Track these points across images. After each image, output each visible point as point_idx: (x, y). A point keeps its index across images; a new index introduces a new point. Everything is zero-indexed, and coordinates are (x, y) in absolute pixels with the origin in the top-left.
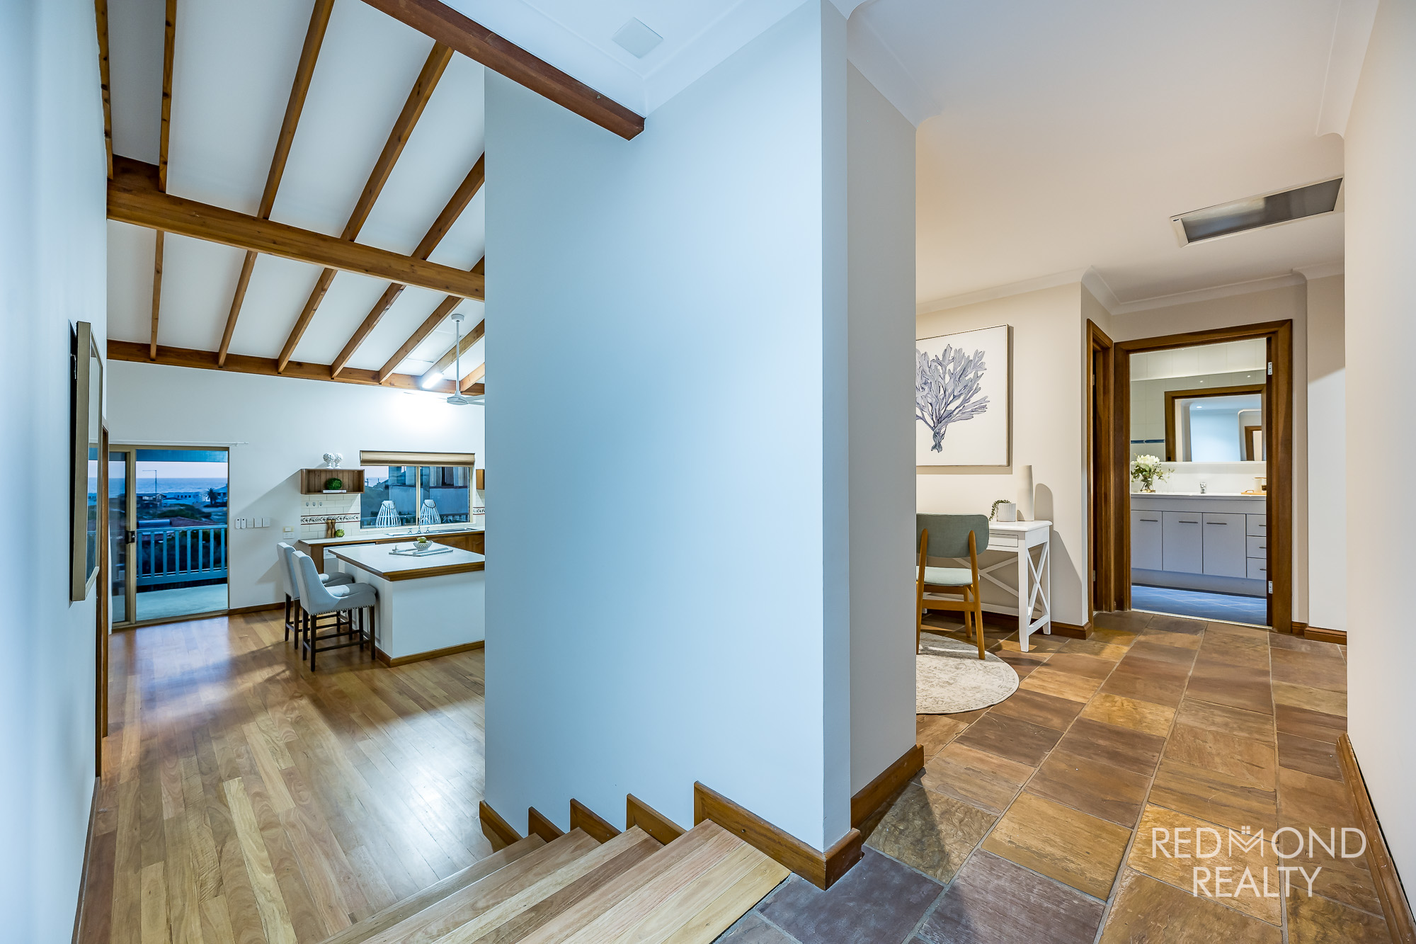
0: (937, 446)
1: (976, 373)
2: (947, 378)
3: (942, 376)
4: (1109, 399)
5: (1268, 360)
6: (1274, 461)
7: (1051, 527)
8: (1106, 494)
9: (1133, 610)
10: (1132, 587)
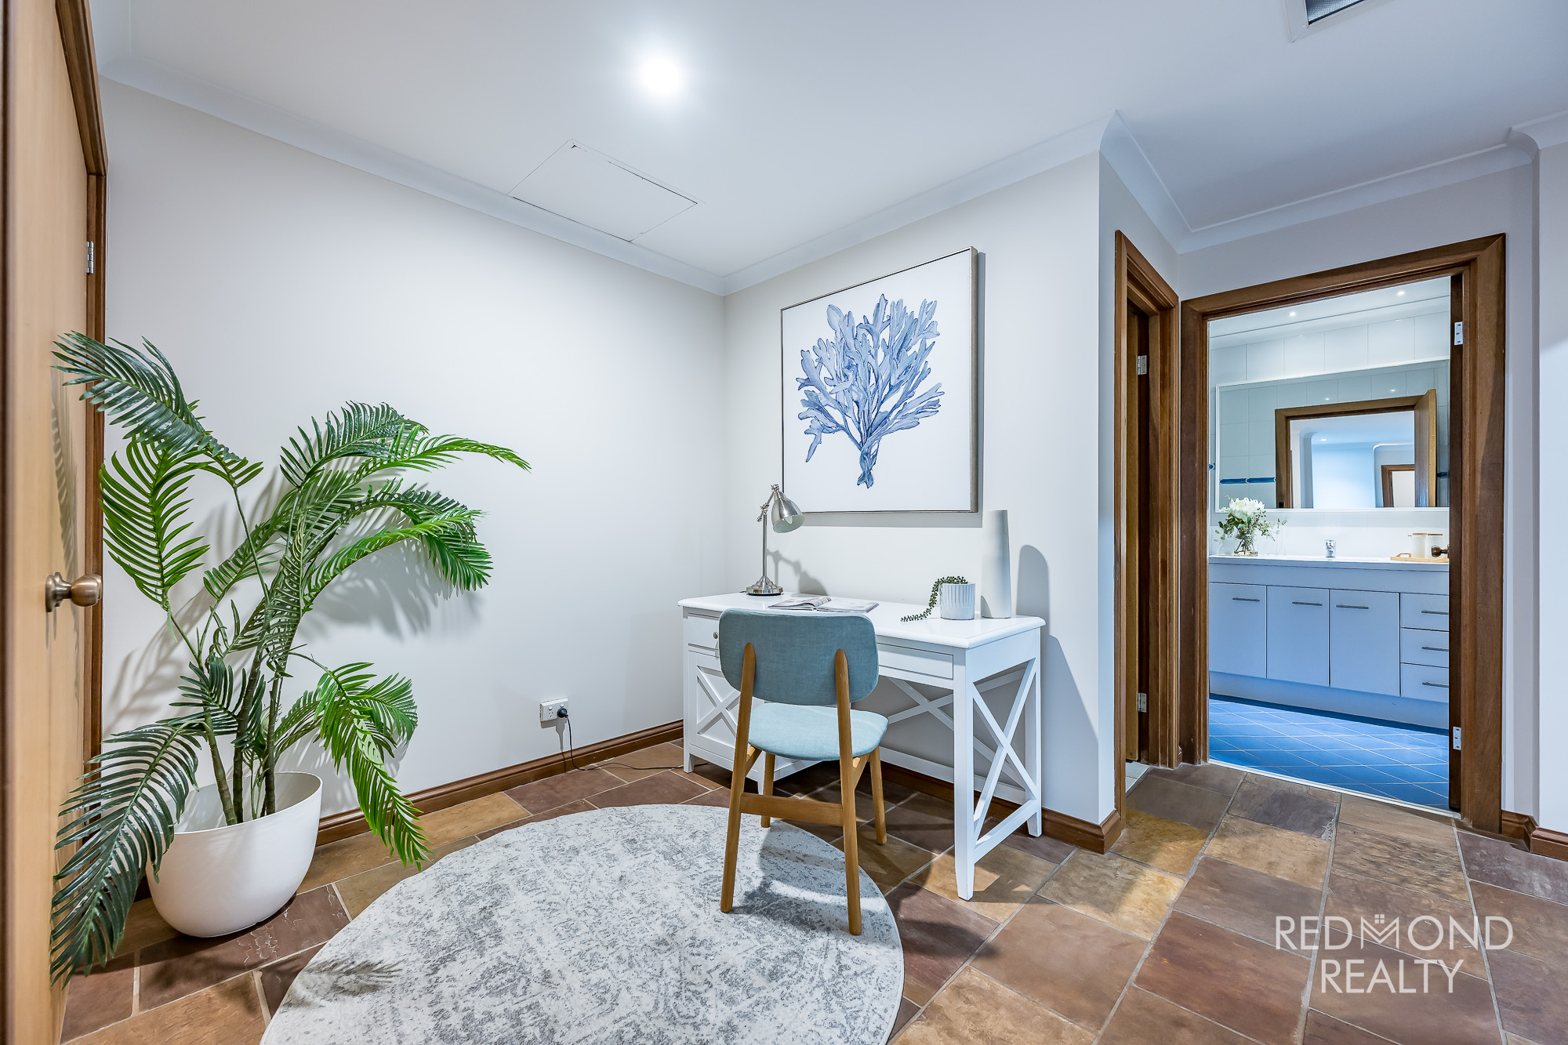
0: (866, 478)
1: (923, 343)
2: (881, 354)
3: (873, 351)
4: (1171, 396)
5: (1455, 317)
6: (1466, 505)
7: (1044, 631)
8: (1164, 563)
9: (1211, 761)
10: (1211, 703)
